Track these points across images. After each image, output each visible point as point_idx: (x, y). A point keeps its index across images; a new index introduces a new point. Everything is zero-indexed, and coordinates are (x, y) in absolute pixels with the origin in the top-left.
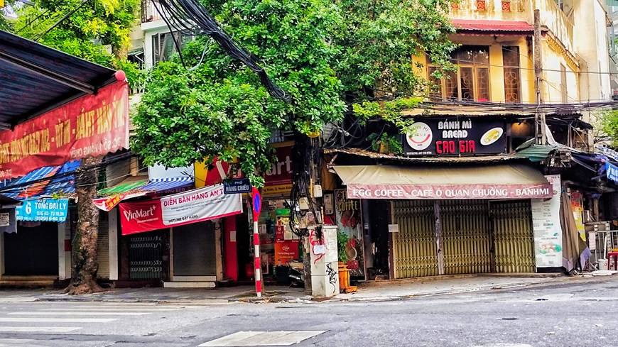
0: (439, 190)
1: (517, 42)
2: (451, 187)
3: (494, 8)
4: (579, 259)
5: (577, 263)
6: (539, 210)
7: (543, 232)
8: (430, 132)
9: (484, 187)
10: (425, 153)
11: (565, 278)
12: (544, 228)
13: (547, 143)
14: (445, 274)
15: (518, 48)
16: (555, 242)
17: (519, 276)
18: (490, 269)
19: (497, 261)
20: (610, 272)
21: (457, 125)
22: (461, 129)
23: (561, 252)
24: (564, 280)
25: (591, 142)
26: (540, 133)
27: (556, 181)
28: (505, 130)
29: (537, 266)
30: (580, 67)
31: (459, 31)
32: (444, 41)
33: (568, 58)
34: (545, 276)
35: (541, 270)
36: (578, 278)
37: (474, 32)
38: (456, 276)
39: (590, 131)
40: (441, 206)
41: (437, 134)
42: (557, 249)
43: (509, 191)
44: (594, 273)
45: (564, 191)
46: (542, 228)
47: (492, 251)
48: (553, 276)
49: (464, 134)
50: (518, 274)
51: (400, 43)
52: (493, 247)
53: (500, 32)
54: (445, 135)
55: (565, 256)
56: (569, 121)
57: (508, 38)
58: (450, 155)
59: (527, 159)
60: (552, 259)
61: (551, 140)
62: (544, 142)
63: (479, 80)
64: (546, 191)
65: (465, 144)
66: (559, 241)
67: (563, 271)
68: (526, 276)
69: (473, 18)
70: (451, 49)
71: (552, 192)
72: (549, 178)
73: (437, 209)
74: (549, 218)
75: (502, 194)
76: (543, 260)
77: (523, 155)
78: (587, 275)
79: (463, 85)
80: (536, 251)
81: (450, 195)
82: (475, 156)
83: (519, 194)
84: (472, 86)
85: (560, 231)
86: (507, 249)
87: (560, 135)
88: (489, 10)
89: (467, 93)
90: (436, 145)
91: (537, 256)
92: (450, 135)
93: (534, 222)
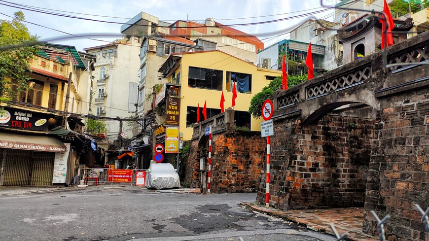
0: (11, 144)
1: (58, 83)
2: (18, 143)
3: (49, 66)
4: (73, 180)
5: (72, 181)
6: (58, 158)
7: (58, 167)
8: (9, 115)
9: (35, 145)
10: (5, 125)
11: (66, 188)
12: (59, 166)
13: (66, 129)
14: (3, 185)
15: (57, 86)
16: (63, 172)
17: (43, 187)
18: (27, 184)
19: (32, 180)
20: (85, 186)
21: (25, 115)
22: (26, 117)
23: (65, 177)
24: (65, 188)
25: (82, 132)
26: (64, 124)
27: (68, 146)
28: (47, 121)
29: (53, 182)
30: (79, 100)
31: (33, 72)
32: (25, 74)
33: (76, 96)
34: (56, 187)
35: (54, 184)
36: (71, 188)
37: (40, 74)
38: (10, 187)
39: (83, 127)
40: (7, 152)
41: (13, 117)
42: (64, 175)
43: (46, 148)
44: (79, 186)
45: (71, 150)
46: (58, 165)
47: (30, 175)
48: (60, 187)
49: (27, 119)
50: (42, 186)
51: (4, 70)
52: (32, 173)
53: (51, 77)
54: (17, 118)
55: (67, 178)
56: (77, 121)
57: (54, 81)
58: (18, 128)
59: (57, 135)
60: (60, 179)
61: (68, 128)
62: (65, 128)
63: (37, 96)
64: (63, 150)
65: (27, 124)
66: (65, 172)
67: (65, 185)
68: (47, 187)
69: (39, 68)
70: (28, 79)
71: (66, 150)
72: (65, 144)
73: (5, 154)
74: (62, 161)
75: (43, 149)
76: (56, 180)
77: (55, 133)
78: (75, 187)
79: (28, 97)
80: (54, 175)
81: (17, 146)
82: (30, 130)
83: (51, 149)
84: (33, 98)
85: (66, 168)
86: (38, 175)
87: (72, 126)
88: (47, 66)
89: (30, 100)
90: (11, 123)
91: (53, 178)
92: (20, 118)
93: (55, 163)
